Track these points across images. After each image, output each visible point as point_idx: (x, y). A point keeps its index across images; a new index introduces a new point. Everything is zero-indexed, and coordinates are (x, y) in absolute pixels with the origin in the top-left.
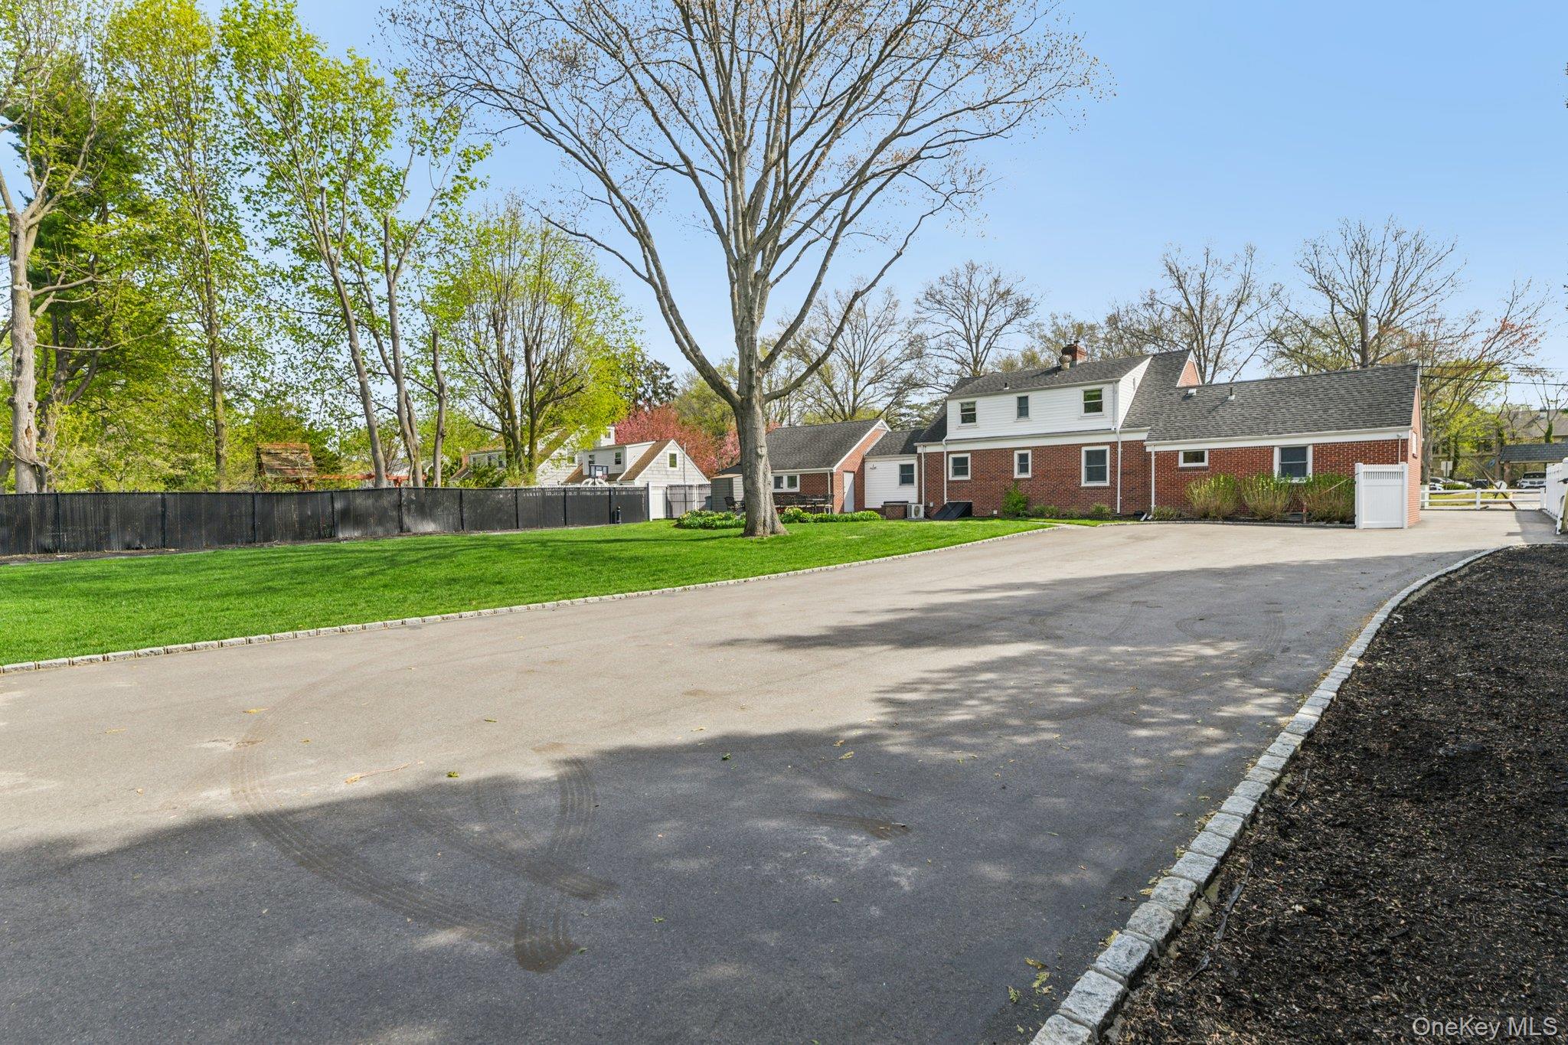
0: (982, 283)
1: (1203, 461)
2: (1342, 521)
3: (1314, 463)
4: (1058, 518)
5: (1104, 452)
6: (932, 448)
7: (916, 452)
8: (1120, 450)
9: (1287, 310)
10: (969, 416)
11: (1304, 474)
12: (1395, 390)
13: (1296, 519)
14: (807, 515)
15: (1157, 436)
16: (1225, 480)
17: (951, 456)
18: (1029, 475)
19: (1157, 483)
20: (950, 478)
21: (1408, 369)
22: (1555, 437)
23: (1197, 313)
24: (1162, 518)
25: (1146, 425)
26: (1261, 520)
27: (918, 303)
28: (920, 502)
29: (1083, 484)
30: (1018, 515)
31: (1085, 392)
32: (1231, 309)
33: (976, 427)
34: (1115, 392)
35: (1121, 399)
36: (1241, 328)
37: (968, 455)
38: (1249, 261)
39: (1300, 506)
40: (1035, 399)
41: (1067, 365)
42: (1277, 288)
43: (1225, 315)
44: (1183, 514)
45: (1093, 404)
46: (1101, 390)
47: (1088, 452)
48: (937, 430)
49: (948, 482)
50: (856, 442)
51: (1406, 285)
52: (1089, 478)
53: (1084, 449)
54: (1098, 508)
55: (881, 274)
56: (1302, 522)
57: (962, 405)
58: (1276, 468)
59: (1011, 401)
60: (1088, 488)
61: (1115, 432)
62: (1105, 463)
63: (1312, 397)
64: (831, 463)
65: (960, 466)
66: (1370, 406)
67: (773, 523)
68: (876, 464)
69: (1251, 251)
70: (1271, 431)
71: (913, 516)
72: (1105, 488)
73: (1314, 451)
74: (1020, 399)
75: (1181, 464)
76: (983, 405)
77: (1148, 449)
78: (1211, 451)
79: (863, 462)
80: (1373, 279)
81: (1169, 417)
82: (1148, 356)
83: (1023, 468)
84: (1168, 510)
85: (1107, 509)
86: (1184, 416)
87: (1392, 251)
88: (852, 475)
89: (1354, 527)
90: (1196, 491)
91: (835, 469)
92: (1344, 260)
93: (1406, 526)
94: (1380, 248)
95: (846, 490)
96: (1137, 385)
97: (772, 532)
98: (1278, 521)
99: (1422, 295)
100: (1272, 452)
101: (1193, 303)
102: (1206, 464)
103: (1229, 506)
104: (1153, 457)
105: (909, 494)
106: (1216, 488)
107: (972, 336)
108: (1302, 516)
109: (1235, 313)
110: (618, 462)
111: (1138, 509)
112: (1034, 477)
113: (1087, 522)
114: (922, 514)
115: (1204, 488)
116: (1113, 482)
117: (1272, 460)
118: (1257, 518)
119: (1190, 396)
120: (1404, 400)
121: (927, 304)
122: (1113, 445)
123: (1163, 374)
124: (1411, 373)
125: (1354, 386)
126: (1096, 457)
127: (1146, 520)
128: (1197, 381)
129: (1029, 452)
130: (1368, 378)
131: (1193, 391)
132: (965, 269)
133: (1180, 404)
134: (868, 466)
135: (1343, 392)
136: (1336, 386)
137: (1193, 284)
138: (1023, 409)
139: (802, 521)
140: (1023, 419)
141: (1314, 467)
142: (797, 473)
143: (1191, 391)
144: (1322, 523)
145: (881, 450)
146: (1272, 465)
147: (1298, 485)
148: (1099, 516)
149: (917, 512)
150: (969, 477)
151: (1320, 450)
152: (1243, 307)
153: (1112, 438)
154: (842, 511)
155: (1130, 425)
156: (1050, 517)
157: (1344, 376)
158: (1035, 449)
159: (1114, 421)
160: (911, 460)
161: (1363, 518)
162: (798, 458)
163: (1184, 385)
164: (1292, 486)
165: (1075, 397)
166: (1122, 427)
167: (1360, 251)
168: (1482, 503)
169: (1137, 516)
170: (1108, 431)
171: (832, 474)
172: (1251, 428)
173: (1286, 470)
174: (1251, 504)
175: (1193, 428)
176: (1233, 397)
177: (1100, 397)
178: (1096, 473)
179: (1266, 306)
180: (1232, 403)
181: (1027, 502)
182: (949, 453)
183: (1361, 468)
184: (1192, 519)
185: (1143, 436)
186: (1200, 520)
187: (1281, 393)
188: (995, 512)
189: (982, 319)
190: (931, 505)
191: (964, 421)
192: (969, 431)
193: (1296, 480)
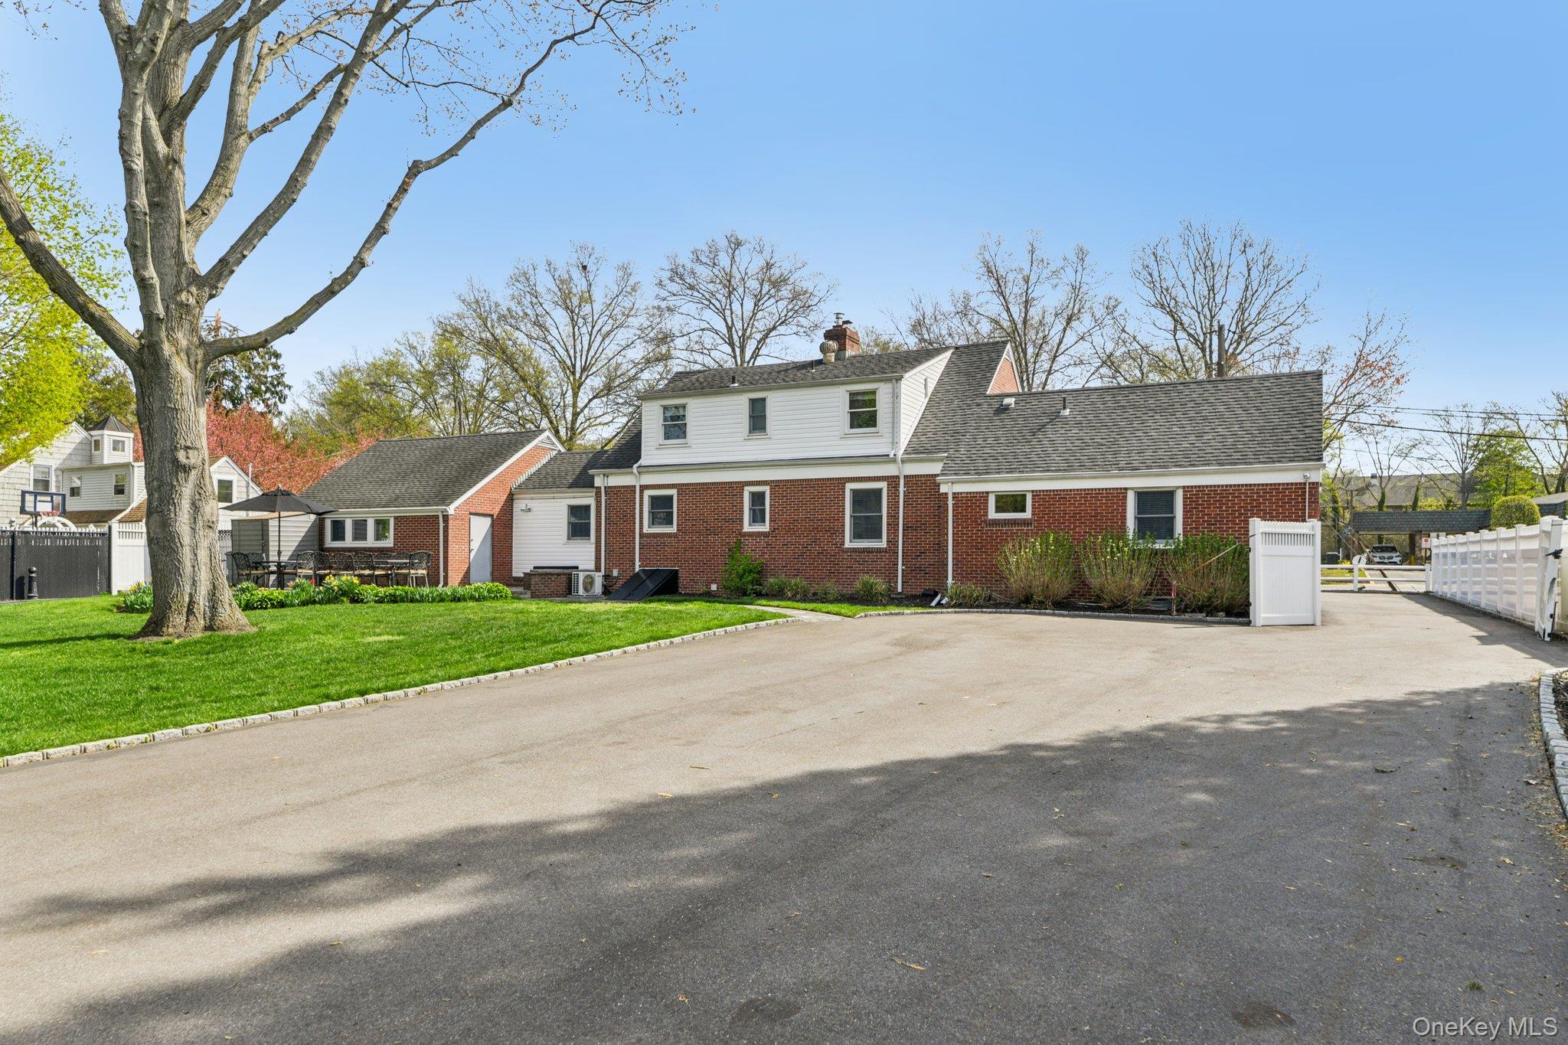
0: (749, 263)
1: (1023, 510)
2: (1229, 614)
3: (1185, 518)
4: (805, 599)
5: (880, 491)
6: (618, 480)
7: (592, 486)
8: (902, 489)
9: (1123, 331)
10: (675, 427)
11: (1169, 533)
12: (1294, 408)
13: (1161, 607)
14: (370, 590)
15: (959, 468)
16: (1056, 540)
17: (648, 493)
18: (765, 528)
19: (956, 544)
20: (646, 530)
21: (1309, 378)
22: (1388, 507)
23: (1020, 326)
24: (964, 603)
25: (940, 451)
26: (1110, 609)
27: (660, 284)
28: (598, 569)
29: (847, 545)
30: (745, 594)
31: (852, 394)
32: (1059, 326)
33: (686, 446)
34: (895, 396)
35: (904, 409)
36: (1071, 352)
37: (673, 492)
38: (1080, 268)
39: (1167, 587)
40: (777, 402)
41: (832, 357)
42: (1112, 303)
43: (1052, 333)
44: (994, 595)
45: (863, 415)
46: (874, 393)
47: (855, 492)
48: (627, 452)
49: (642, 535)
50: (497, 467)
51: (1254, 311)
52: (857, 535)
53: (849, 486)
54: (865, 584)
55: (470, 135)
56: (1169, 612)
57: (666, 408)
58: (1131, 523)
59: (738, 405)
60: (854, 550)
61: (894, 461)
62: (880, 510)
63: (1179, 415)
64: (446, 499)
65: (661, 507)
66: (1261, 430)
67: (213, 608)
68: (531, 504)
69: (1082, 255)
70: (1122, 464)
71: (581, 591)
72: (879, 550)
73: (1185, 498)
74: (753, 402)
75: (992, 514)
76: (697, 409)
77: (943, 489)
78: (1036, 494)
79: (511, 499)
80: (1218, 299)
81: (975, 439)
82: (947, 348)
83: (758, 517)
84: (974, 589)
85: (880, 585)
86: (997, 439)
87: (1239, 267)
88: (488, 520)
89: (1248, 624)
90: (1013, 559)
91: (451, 510)
92: (1185, 273)
93: (1318, 623)
94: (1225, 263)
95: (475, 545)
96: (930, 390)
97: (209, 628)
98: (1136, 611)
99: (1270, 323)
100: (1125, 498)
101: (1015, 316)
102: (1027, 514)
103: (1062, 586)
104: (950, 502)
105: (582, 555)
106: (1044, 555)
107: (735, 337)
108: (1170, 602)
109: (1065, 330)
110: (120, 490)
111: (929, 585)
112: (773, 530)
113: (845, 608)
114: (598, 588)
115: (1026, 553)
116: (893, 543)
117: (1124, 510)
118: (1104, 604)
119: (1004, 409)
120: (1309, 423)
121: (674, 287)
122: (893, 481)
123: (967, 374)
124: (1314, 385)
125: (1236, 400)
126: (866, 500)
127: (939, 605)
128: (1014, 387)
129: (767, 489)
130: (1254, 389)
131: (1011, 401)
132: (726, 243)
133: (991, 421)
134: (519, 505)
135: (1222, 408)
136: (1212, 400)
137: (1014, 290)
138: (758, 420)
139: (355, 600)
140: (757, 435)
141: (1184, 523)
142: (390, 514)
143: (1007, 401)
144: (1200, 616)
145: (543, 482)
146: (1124, 518)
147: (1164, 552)
148: (866, 598)
149: (589, 584)
150: (673, 529)
151: (1193, 495)
152: (1074, 324)
153: (890, 470)
154: (466, 580)
155: (918, 450)
156: (793, 599)
157: (1221, 386)
158: (774, 485)
159: (894, 443)
160: (586, 499)
161: (1262, 609)
162: (398, 489)
163: (997, 392)
164: (1155, 553)
165: (836, 400)
166: (906, 452)
167: (1205, 264)
168: (1360, 582)
169: (924, 599)
170: (884, 459)
171: (446, 518)
172: (1092, 459)
173: (1143, 526)
174: (1095, 582)
175: (1010, 458)
176: (1067, 412)
177: (873, 403)
178: (867, 528)
179: (1099, 323)
180: (1065, 422)
181: (760, 573)
182: (643, 488)
183: (1259, 527)
184: (1007, 605)
185: (934, 468)
186: (1018, 606)
187: (1134, 407)
188: (714, 587)
189: (748, 314)
190: (615, 573)
191: (667, 437)
192: (674, 454)
193: (1160, 545)
